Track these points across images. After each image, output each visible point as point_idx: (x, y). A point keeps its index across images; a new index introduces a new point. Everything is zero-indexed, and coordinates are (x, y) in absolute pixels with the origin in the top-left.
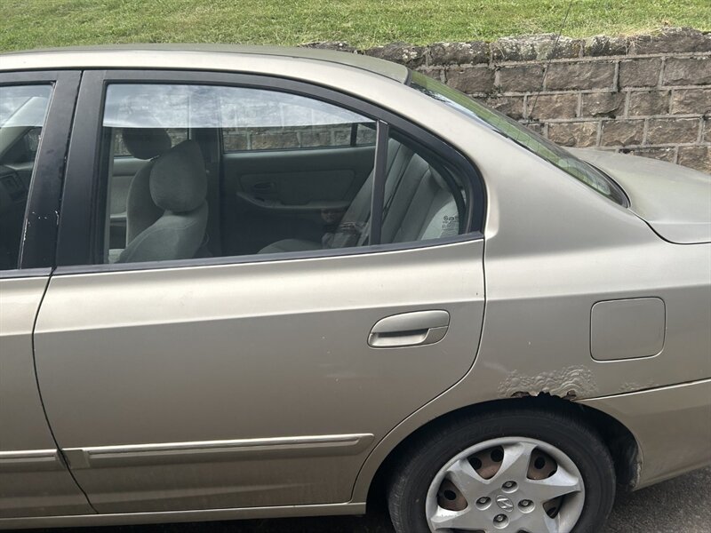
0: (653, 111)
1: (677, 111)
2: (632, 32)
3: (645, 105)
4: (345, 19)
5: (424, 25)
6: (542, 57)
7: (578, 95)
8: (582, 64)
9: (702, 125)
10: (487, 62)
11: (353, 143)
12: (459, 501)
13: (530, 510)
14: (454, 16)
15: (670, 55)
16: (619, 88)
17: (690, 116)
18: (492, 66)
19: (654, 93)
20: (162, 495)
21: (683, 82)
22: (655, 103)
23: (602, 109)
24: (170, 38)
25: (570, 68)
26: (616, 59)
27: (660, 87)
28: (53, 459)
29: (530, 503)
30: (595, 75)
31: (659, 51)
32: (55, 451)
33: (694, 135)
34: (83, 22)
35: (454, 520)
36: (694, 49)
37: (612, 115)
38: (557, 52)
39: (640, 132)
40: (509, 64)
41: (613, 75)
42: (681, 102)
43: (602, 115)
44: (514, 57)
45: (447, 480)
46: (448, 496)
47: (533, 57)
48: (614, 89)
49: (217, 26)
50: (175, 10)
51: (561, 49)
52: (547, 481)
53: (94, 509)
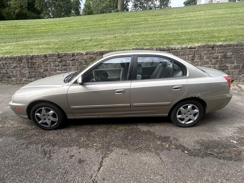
0: (200, 59)
1: (205, 59)
2: (196, 45)
3: (199, 58)
4: (138, 42)
5: (154, 43)
6: (180, 49)
7: (187, 56)
8: (188, 51)
9: (210, 62)
10: (169, 50)
11: (152, 65)
12: (181, 114)
13: (191, 115)
14: (160, 41)
15: (204, 49)
16: (194, 55)
17: (208, 60)
18: (170, 51)
19: (201, 56)
21: (206, 54)
22: (201, 58)
23: (191, 59)
25: (185, 51)
26: (194, 50)
27: (202, 55)
28: (130, 105)
29: (191, 114)
30: (190, 53)
31: (202, 48)
33: (208, 64)
35: (181, 117)
36: (208, 48)
37: (193, 60)
38: (182, 49)
39: (198, 63)
40: (173, 51)
41: (193, 53)
42: (206, 58)
43: (191, 60)
44: (175, 49)
45: (180, 111)
46: (180, 113)
47: (178, 50)
48: (193, 55)
50: (104, 41)
51: (183, 48)
52: (194, 111)
53: (131, 114)
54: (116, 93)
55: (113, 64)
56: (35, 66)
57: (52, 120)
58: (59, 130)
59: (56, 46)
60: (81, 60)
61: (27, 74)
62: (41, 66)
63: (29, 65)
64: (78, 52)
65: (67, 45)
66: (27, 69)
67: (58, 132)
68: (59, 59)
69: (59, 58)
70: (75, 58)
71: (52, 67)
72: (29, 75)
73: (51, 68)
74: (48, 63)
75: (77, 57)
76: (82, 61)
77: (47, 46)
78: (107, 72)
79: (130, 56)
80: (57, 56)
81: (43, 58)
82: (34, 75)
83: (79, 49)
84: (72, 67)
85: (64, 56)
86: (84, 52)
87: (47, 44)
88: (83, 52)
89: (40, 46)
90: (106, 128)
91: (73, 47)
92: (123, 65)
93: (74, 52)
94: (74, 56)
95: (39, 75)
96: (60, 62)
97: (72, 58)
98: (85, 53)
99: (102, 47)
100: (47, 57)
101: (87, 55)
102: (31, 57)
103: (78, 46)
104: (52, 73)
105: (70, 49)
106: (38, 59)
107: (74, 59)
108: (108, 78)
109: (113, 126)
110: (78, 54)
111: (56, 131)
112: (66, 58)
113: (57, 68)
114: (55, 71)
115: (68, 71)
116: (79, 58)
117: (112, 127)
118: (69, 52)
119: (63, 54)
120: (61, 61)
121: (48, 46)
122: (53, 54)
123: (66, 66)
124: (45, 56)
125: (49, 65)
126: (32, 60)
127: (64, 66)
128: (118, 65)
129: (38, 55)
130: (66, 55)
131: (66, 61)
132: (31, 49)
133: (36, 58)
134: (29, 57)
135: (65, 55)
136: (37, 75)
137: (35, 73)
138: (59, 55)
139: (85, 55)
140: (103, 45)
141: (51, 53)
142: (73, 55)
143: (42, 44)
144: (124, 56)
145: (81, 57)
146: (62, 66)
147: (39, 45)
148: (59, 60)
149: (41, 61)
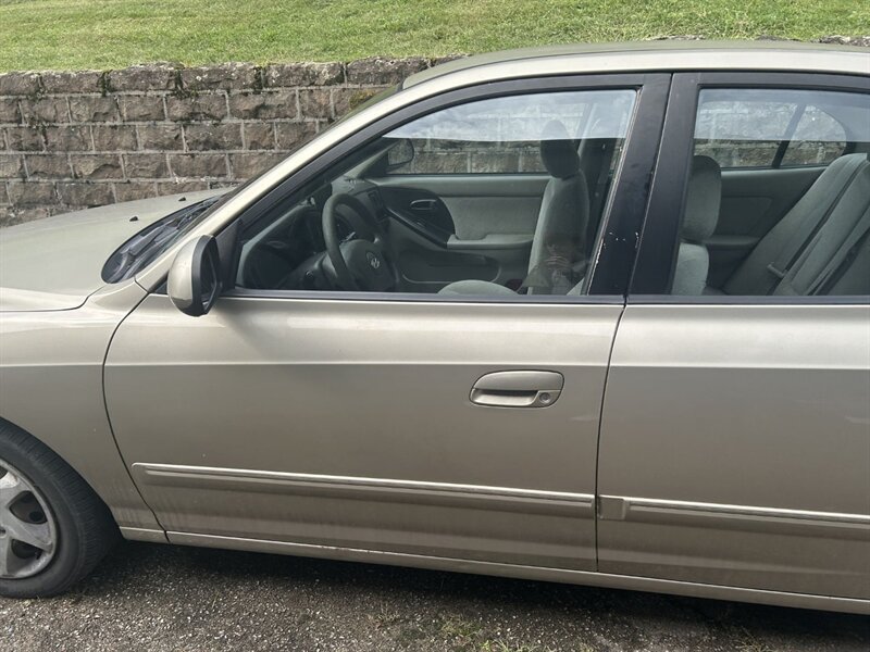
20: (683, 561)
24: (456, 33)
28: (589, 505)
32: (593, 496)
34: (348, 16)
49: (511, 18)
53: (598, 565)
54: (482, 399)
55: (498, 148)
56: (54, 139)
57: (17, 536)
58: (65, 608)
59: (182, 30)
60: (303, 113)
61: (13, 182)
62: (84, 142)
63: (23, 132)
64: (290, 63)
65: (239, 26)
66: (12, 152)
67: (58, 623)
68: (178, 104)
69: (180, 94)
70: (270, 101)
71: (141, 151)
72: (19, 192)
73: (135, 157)
74: (118, 123)
75: (282, 96)
76: (308, 119)
77: (132, 28)
78: (445, 201)
79: (634, 79)
80: (167, 88)
81: (93, 95)
82: (48, 194)
83: (303, 46)
84: (251, 157)
85: (211, 84)
86: (323, 65)
87: (134, 16)
88: (317, 65)
89: (98, 29)
90: (396, 631)
91: (272, 38)
92: (557, 153)
93: (264, 64)
94: (267, 86)
95: (73, 192)
96: (186, 121)
97: (256, 101)
98: (331, 70)
99: (440, 37)
100: (113, 90)
101: (342, 81)
102: (33, 90)
103: (299, 33)
104: (138, 187)
105: (254, 46)
106: (67, 96)
107: (263, 106)
108: (452, 241)
109: (449, 628)
110: (286, 76)
111: (43, 608)
112: (217, 98)
113: (170, 155)
114: (158, 176)
115: (230, 177)
116: (292, 105)
117: (438, 627)
118: (239, 65)
119: (200, 73)
120: (193, 115)
121: (139, 28)
122: (149, 74)
123: (216, 147)
124: (105, 84)
125: (126, 139)
126: (36, 107)
127: (210, 144)
128: (528, 154)
129: (66, 77)
130: (219, 78)
131: (218, 114)
132: (53, 42)
133: (56, 91)
134: (23, 85)
135: (215, 78)
136: (61, 189)
137: (54, 181)
138: (179, 81)
139: (328, 83)
140: (446, 23)
141: (137, 64)
142: (260, 82)
143: (108, 16)
144: (572, 82)
145: (306, 97)
146: (194, 144)
147: (92, 24)
148: (179, 109)
149: (84, 111)
